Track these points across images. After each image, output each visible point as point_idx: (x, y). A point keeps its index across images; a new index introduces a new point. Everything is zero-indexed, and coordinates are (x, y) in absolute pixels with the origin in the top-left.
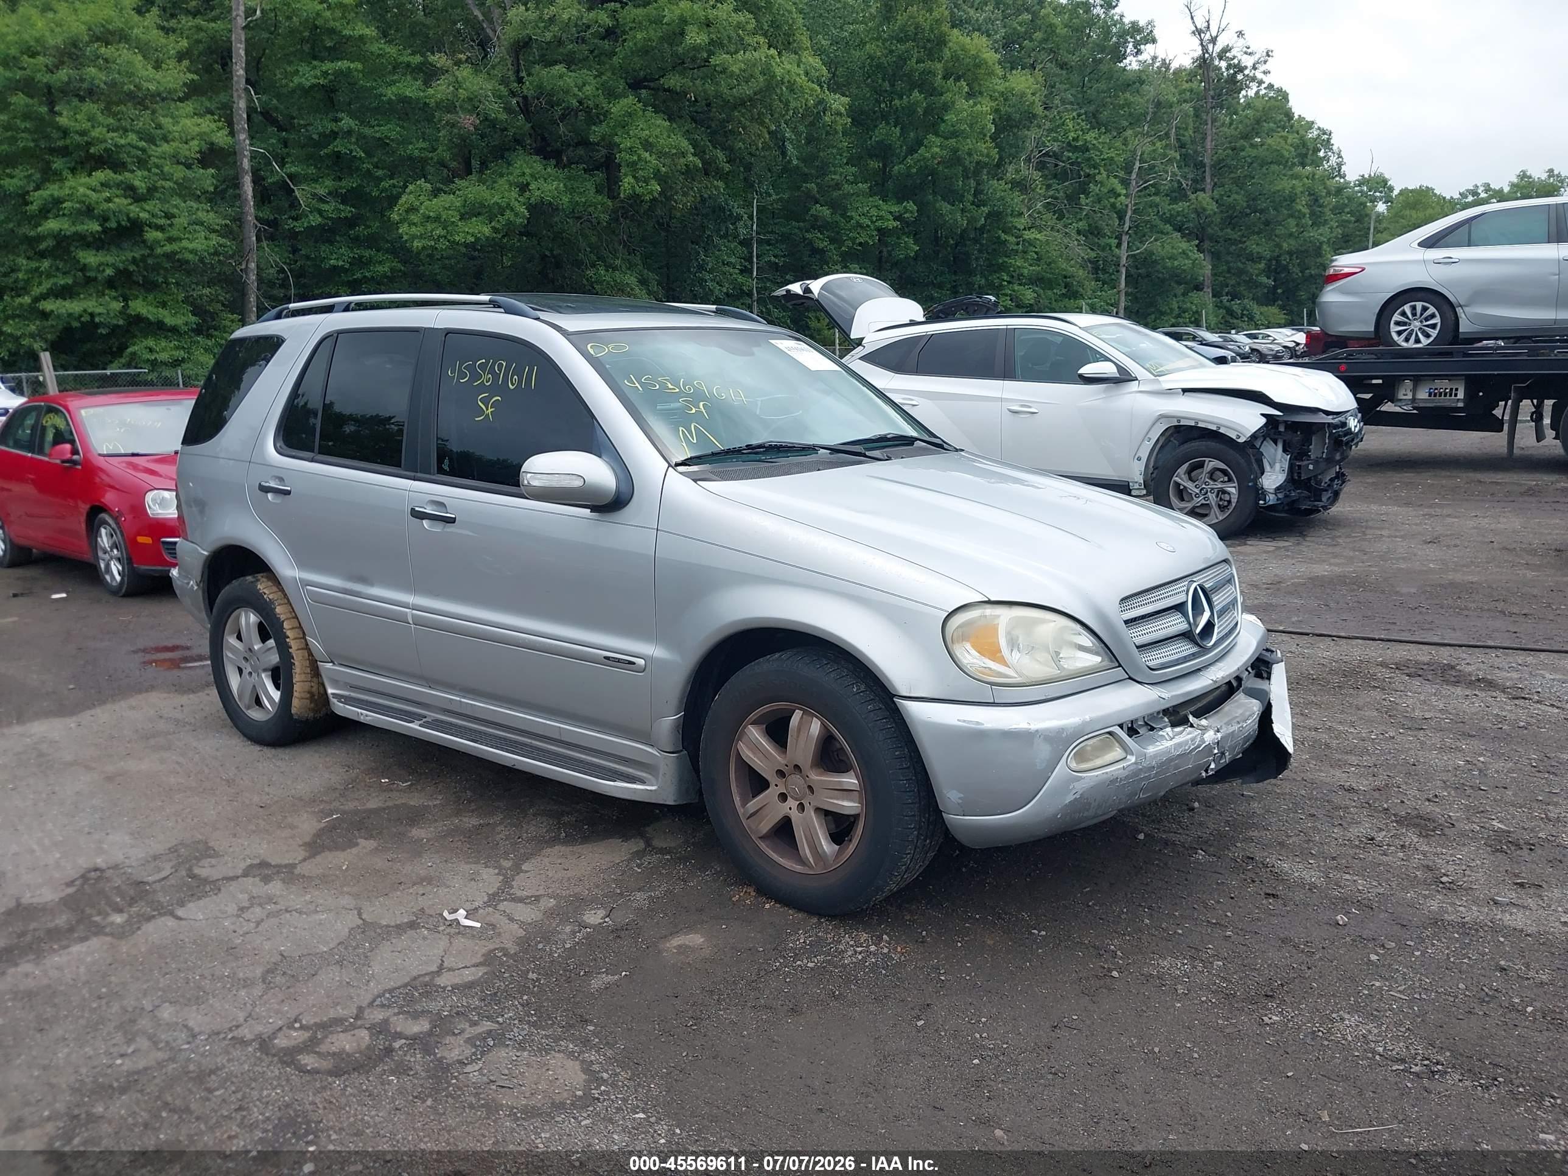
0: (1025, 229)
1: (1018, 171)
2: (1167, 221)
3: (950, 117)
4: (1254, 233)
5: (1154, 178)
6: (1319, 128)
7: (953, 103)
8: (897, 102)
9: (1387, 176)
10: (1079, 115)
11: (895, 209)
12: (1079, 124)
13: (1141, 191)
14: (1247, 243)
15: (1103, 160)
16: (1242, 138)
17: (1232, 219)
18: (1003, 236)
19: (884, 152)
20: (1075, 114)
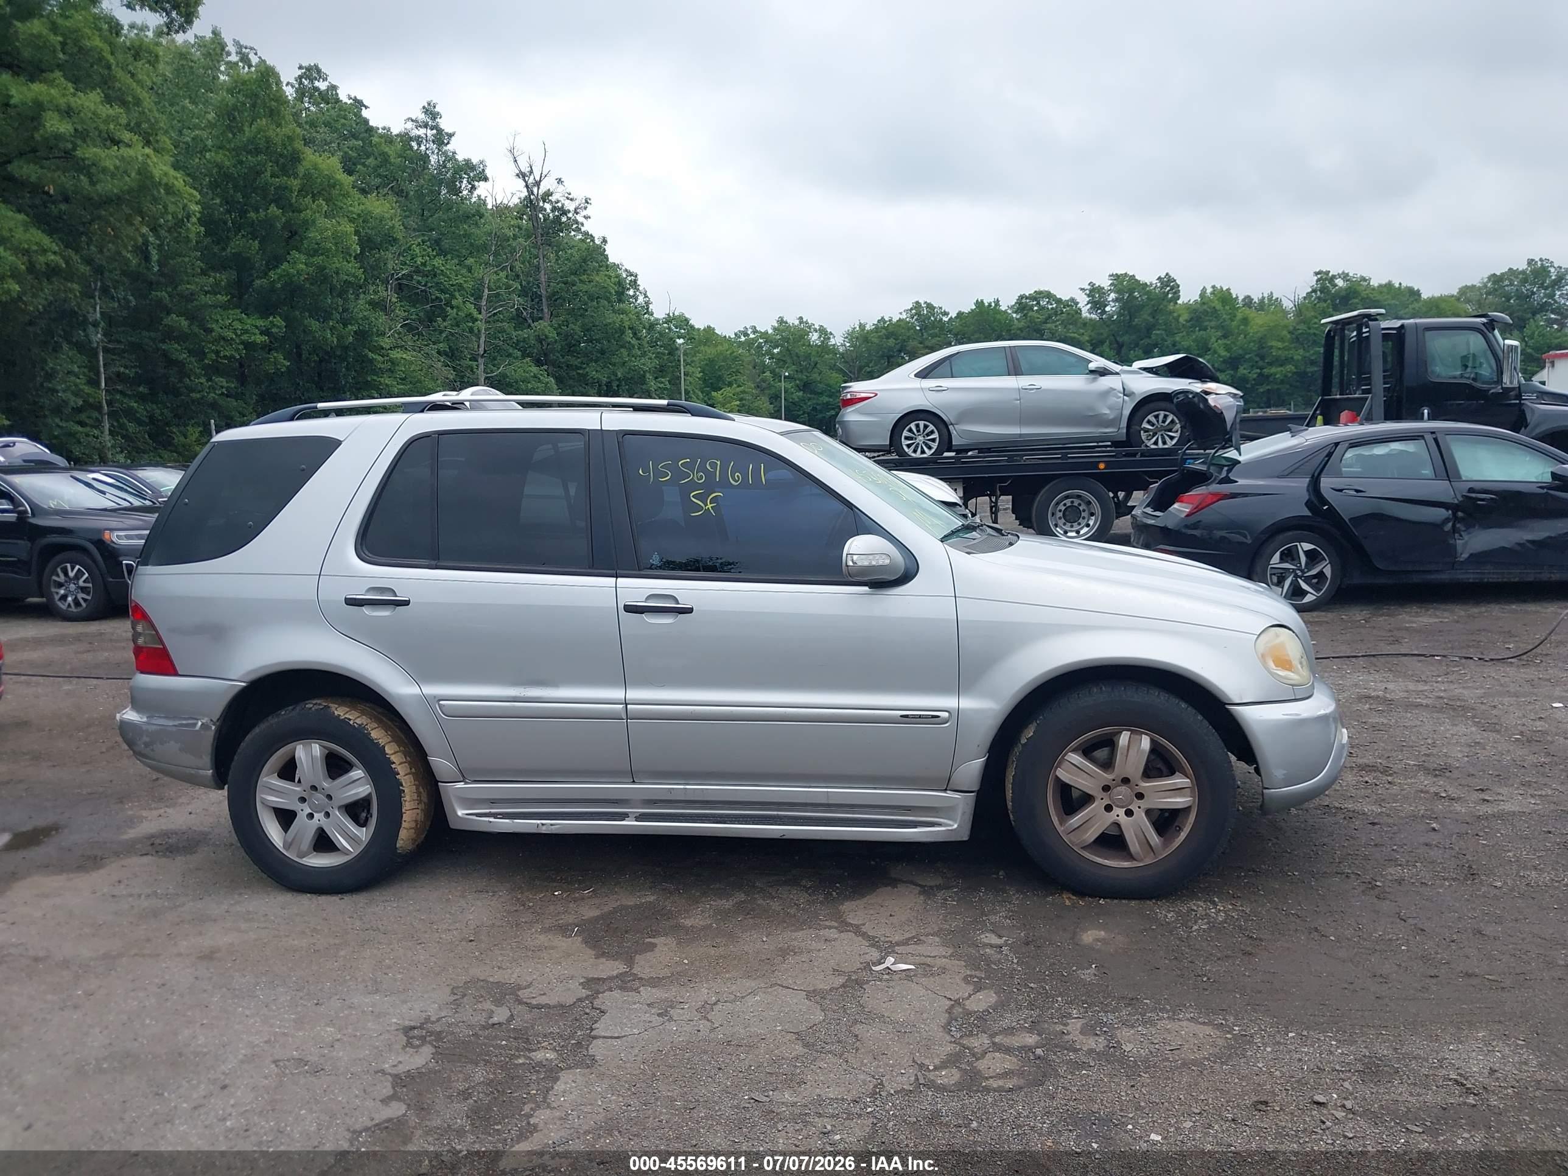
0: (391, 349)
1: (376, 292)
2: (516, 345)
3: (312, 234)
4: (591, 360)
5: (501, 306)
6: (626, 270)
7: (314, 221)
8: (252, 215)
9: (687, 316)
10: (423, 242)
11: (260, 323)
12: (425, 250)
13: (490, 317)
14: (587, 370)
15: (452, 285)
16: (572, 274)
17: (571, 347)
18: (371, 355)
19: (241, 264)
20: (419, 240)
